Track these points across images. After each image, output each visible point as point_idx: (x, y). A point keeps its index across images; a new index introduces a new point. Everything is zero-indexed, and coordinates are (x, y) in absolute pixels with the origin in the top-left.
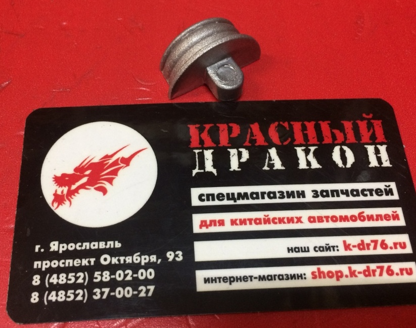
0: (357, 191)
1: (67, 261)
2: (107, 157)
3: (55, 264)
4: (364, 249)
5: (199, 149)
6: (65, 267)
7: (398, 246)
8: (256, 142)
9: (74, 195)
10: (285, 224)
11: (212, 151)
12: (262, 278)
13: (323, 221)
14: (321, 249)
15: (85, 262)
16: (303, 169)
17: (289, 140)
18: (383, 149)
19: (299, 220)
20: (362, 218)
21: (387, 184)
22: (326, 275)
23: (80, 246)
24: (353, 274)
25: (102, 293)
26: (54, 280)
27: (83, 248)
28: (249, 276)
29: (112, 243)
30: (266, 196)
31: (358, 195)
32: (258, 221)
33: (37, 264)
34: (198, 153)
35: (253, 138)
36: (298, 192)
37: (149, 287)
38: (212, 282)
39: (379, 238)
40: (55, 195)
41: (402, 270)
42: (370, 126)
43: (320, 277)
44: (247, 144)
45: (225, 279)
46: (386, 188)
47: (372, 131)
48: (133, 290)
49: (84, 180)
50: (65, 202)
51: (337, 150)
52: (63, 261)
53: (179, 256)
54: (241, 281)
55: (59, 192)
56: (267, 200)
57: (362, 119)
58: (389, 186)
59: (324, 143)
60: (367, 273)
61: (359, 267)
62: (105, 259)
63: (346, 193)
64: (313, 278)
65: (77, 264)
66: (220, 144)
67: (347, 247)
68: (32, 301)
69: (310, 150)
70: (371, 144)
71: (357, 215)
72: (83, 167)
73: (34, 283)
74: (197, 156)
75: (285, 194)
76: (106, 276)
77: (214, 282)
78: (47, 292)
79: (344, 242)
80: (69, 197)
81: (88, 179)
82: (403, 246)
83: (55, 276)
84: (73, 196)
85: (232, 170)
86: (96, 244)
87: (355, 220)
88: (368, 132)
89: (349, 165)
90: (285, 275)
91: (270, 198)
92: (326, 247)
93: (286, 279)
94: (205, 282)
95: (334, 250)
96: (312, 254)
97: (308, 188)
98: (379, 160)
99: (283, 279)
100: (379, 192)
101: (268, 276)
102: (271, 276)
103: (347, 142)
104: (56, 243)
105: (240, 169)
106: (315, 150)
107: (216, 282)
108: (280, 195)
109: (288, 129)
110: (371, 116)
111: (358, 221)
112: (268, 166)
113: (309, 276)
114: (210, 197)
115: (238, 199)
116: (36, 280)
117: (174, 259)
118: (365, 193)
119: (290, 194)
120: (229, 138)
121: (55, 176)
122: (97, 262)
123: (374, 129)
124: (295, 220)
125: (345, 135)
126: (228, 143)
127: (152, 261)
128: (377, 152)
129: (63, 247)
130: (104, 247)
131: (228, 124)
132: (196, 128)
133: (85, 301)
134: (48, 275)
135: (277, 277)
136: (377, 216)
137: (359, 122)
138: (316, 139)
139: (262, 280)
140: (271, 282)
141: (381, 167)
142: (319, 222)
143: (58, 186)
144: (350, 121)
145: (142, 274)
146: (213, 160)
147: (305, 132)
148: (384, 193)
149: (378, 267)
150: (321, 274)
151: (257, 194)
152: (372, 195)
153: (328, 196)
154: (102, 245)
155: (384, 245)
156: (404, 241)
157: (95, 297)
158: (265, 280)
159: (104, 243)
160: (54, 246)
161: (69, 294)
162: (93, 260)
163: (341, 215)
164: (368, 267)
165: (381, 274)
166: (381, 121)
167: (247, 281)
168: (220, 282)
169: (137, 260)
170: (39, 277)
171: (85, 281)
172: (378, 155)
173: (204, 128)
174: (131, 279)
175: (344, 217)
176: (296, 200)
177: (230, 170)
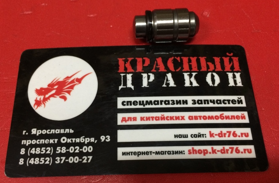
0: (220, 100)
1: (41, 140)
2: (68, 78)
3: (34, 142)
4: (222, 136)
5: (124, 74)
6: (40, 144)
7: (244, 135)
8: (159, 70)
9: (47, 101)
10: (174, 121)
11: (131, 74)
12: (157, 153)
13: (197, 119)
14: (195, 136)
15: (51, 141)
16: (187, 87)
17: (180, 68)
18: (238, 75)
19: (183, 118)
20: (222, 118)
21: (239, 97)
22: (197, 152)
23: (49, 132)
24: (214, 151)
25: (61, 160)
26: (33, 151)
27: (51, 133)
28: (150, 152)
29: (68, 130)
30: (163, 103)
31: (221, 103)
32: (157, 119)
33: (24, 142)
34: (123, 76)
35: (158, 67)
36: (183, 101)
37: (88, 157)
38: (127, 155)
39: (232, 130)
40: (36, 101)
41: (245, 150)
42: (231, 61)
43: (193, 153)
44: (154, 70)
45: (135, 153)
46: (238, 99)
47: (232, 64)
48: (79, 159)
49: (54, 92)
50: (41, 105)
51: (209, 75)
52: (38, 140)
53: (108, 138)
54: (145, 154)
55: (38, 99)
56: (164, 106)
57: (226, 56)
58: (240, 98)
59: (201, 70)
60: (223, 151)
61: (218, 148)
62: (64, 140)
63: (213, 102)
64: (189, 154)
65: (47, 142)
66: (137, 70)
67: (211, 135)
68: (20, 163)
69: (192, 75)
70: (231, 72)
71: (219, 116)
72: (53, 84)
73: (21, 153)
74: (122, 78)
75: (175, 102)
76: (64, 150)
77: (128, 155)
78: (29, 158)
79: (210, 132)
80: (44, 102)
81: (56, 91)
82: (247, 135)
83: (34, 149)
84: (46, 102)
85: (143, 86)
86: (59, 130)
87: (218, 119)
88: (230, 64)
89: (216, 85)
90: (172, 151)
91: (166, 104)
92: (198, 135)
93: (172, 154)
94: (123, 155)
95: (203, 137)
96: (190, 139)
97: (190, 99)
98: (235, 82)
99: (170, 154)
100: (234, 102)
101: (161, 152)
102: (163, 152)
104: (35, 129)
105: (148, 86)
106: (196, 75)
107: (129, 155)
108: (172, 102)
109: (179, 61)
110: (232, 54)
111: (220, 119)
112: (166, 85)
113: (186, 152)
114: (129, 103)
115: (146, 105)
116: (23, 151)
117: (105, 140)
118: (225, 102)
119: (179, 102)
120: (143, 67)
121: (36, 89)
122: (59, 141)
123: (233, 63)
124: (181, 118)
125: (215, 66)
126: (142, 70)
127: (91, 141)
128: (234, 77)
129: (39, 132)
130: (63, 132)
131: (142, 58)
132: (123, 60)
133: (50, 165)
134: (30, 148)
135: (167, 153)
136: (232, 116)
137: (224, 58)
138: (197, 68)
139: (158, 154)
140: (163, 155)
141: (236, 86)
142: (195, 119)
143: (38, 95)
144: (219, 57)
145: (85, 149)
146: (132, 81)
147: (190, 64)
148: (237, 102)
149: (230, 148)
150: (194, 151)
151: (158, 101)
152: (229, 103)
153: (202, 103)
154: (62, 131)
155: (235, 135)
156: (247, 132)
157: (56, 162)
158: (160, 154)
159: (63, 130)
160: (34, 131)
161: (41, 160)
162: (56, 140)
163: (209, 115)
164: (224, 148)
165: (232, 152)
166: (238, 58)
167: (148, 154)
168: (132, 155)
169: (82, 140)
170: (24, 149)
171: (51, 152)
172: (235, 79)
173: (128, 60)
174: (78, 152)
175: (211, 116)
176: (182, 106)
177: (142, 86)
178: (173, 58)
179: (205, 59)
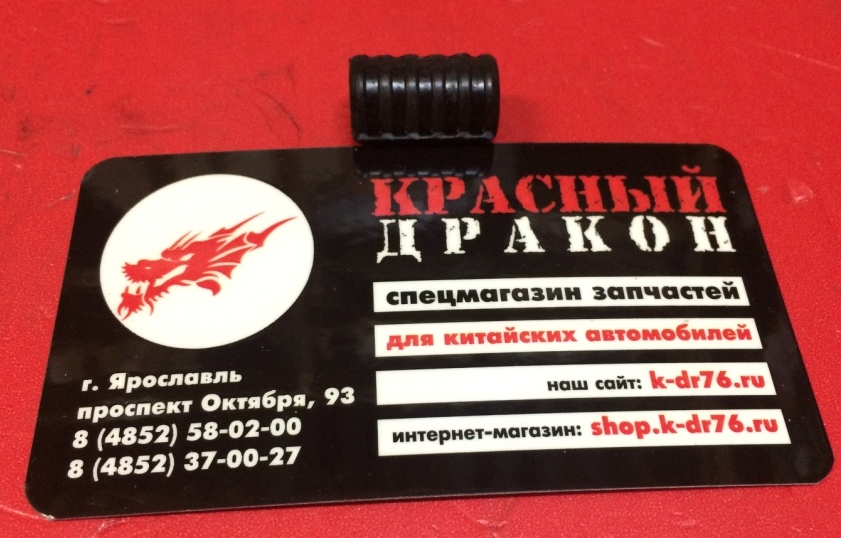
0: (674, 289)
1: (140, 406)
2: (224, 232)
3: (117, 411)
4: (687, 386)
5: (390, 219)
6: (135, 417)
7: (750, 382)
8: (493, 208)
9: (160, 296)
10: (543, 343)
11: (413, 221)
12: (499, 433)
13: (612, 339)
14: (609, 384)
15: (173, 407)
16: (576, 253)
17: (553, 204)
18: (719, 223)
19: (570, 336)
20: (684, 335)
21: (728, 279)
22: (618, 428)
23: (165, 381)
25: (202, 460)
26: (114, 438)
27: (171, 383)
28: (477, 430)
29: (224, 374)
30: (509, 296)
31: (675, 296)
32: (494, 338)
33: (84, 412)
34: (389, 226)
35: (488, 201)
36: (568, 290)
37: (289, 449)
38: (408, 440)
39: (716, 368)
40: (126, 296)
41: (757, 423)
42: (695, 185)
43: (607, 432)
44: (477, 210)
45: (431, 436)
46: (725, 286)
47: (699, 193)
48: (260, 455)
49: (180, 270)
50: (141, 307)
51: (637, 222)
52: (132, 406)
53: (347, 395)
54: (461, 438)
55: (133, 291)
56: (511, 303)
57: (682, 174)
58: (731, 283)
59: (613, 210)
60: (693, 427)
61: (679, 416)
62: (211, 403)
63: (655, 293)
65: (159, 410)
66: (427, 209)
67: (657, 382)
68: (71, 474)
69: (589, 222)
70: (698, 214)
71: (674, 329)
72: (179, 249)
73: (76, 445)
74: (386, 230)
75: (545, 293)
76: (211, 431)
77: (411, 439)
78: (99, 460)
79: (652, 374)
80: (151, 300)
81: (187, 268)
82: (759, 382)
83: (116, 431)
84: (157, 297)
85: (448, 252)
86: (195, 376)
87: (671, 338)
88: (694, 193)
89: (659, 247)
90: (543, 427)
91: (517, 298)
92: (618, 381)
93: (544, 435)
94: (395, 440)
95: (632, 387)
96: (593, 393)
97: (587, 285)
98: (713, 240)
99: (538, 435)
100: (714, 293)
101: (511, 430)
102: (517, 430)
103: (656, 210)
104: (122, 376)
105: (463, 252)
106: (600, 221)
107: (415, 440)
108: (535, 294)
109: (550, 186)
110: (697, 169)
111: (677, 340)
112: (514, 247)
113: (587, 430)
114: (409, 296)
115: (460, 300)
116: (80, 440)
117: (338, 401)
118: (689, 293)
119: (554, 294)
120: (447, 201)
121: (126, 263)
122: (196, 407)
123: (702, 191)
124: (563, 336)
125: (652, 199)
126: (443, 209)
127: (296, 405)
128: (709, 227)
129: (134, 383)
130: (209, 381)
131: (443, 178)
132: (386, 184)
133: (169, 475)
134: (104, 430)
135: (527, 432)
136: (712, 332)
137: (675, 179)
138: (600, 204)
139: (501, 436)
140: (516, 438)
141: (716, 253)
142: (606, 339)
143: (132, 280)
144: (660, 176)
146: (415, 237)
147: (581, 193)
148: (722, 294)
149: (713, 417)
150: (609, 427)
151: (493, 292)
152: (700, 296)
153: (621, 296)
154: (206, 378)
155: (724, 381)
156: (761, 374)
157: (188, 467)
158: (506, 437)
159: (210, 375)
160: (117, 381)
161: (139, 462)
162: (187, 404)
163: (645, 328)
164: (695, 417)
165: (719, 429)
166: (715, 178)
167: (472, 438)
168: (422, 439)
169: (269, 402)
170: (85, 433)
171: (170, 440)
172: (711, 233)
173: (401, 184)
174: (256, 435)
175: (650, 331)
176: (565, 303)
177: (446, 253)
178: (530, 178)
179: (622, 180)
